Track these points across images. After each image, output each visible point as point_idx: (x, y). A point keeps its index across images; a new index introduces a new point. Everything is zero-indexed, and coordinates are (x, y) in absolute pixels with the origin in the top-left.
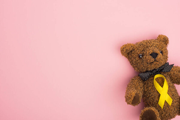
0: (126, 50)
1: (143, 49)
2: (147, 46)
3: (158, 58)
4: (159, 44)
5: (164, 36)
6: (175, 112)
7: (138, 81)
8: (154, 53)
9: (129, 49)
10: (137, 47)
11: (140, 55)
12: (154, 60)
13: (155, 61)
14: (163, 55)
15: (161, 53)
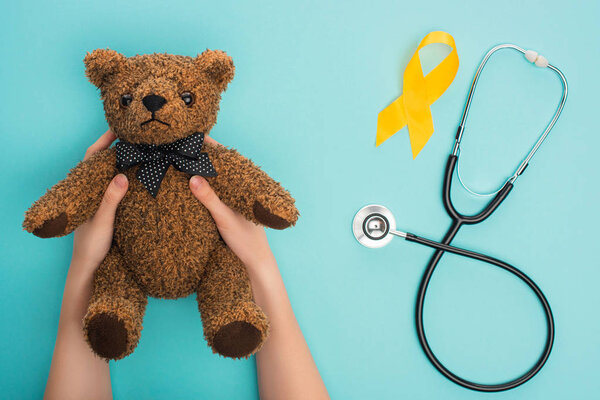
8: (154, 95)
12: (149, 117)
13: (153, 119)
14: (191, 107)
15: (188, 100)
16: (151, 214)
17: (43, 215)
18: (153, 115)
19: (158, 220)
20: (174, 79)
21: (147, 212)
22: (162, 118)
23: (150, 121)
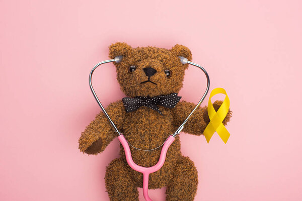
0: (115, 50)
1: (139, 58)
2: (148, 56)
3: (155, 78)
4: (168, 59)
5: (184, 47)
6: (161, 177)
7: (119, 111)
8: (150, 68)
9: (120, 51)
10: (132, 53)
11: (132, 66)
12: (147, 80)
13: (149, 81)
14: (169, 78)
15: (168, 74)
16: (146, 136)
17: (92, 139)
18: (149, 79)
19: (150, 140)
20: (161, 61)
21: (144, 135)
22: (153, 81)
23: (146, 82)
